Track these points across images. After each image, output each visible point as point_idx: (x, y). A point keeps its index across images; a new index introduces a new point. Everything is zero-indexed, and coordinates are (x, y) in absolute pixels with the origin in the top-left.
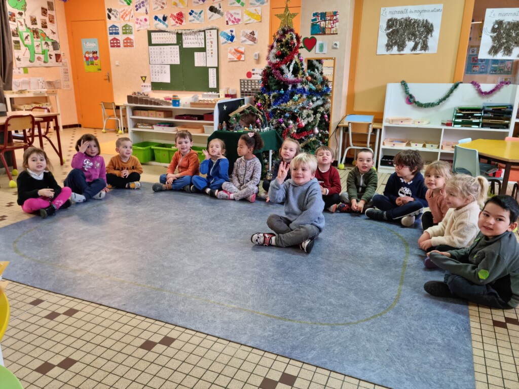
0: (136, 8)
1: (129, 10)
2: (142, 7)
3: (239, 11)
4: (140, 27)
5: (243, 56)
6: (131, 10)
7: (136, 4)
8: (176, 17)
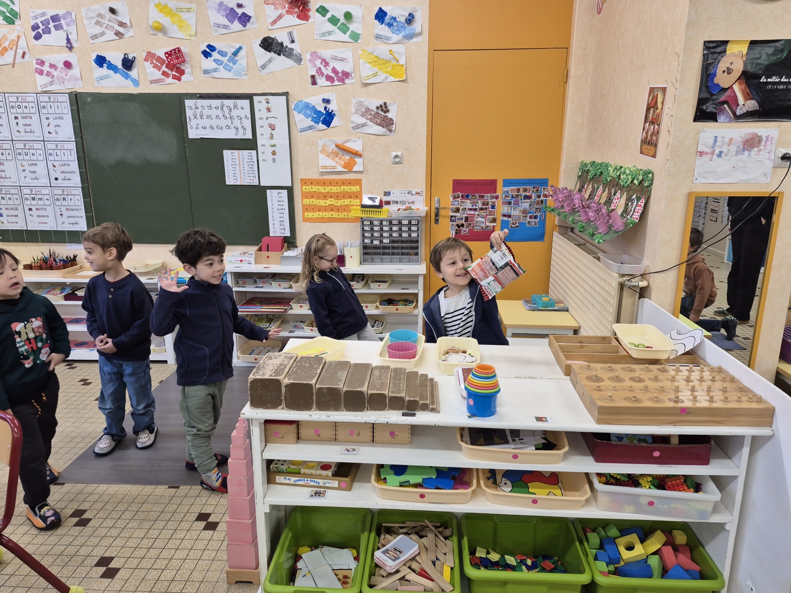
0: (34, 33)
1: (13, 37)
2: (53, 29)
3: (346, 52)
4: (51, 83)
5: (359, 160)
6: (19, 37)
7: (33, 23)
8: (162, 61)
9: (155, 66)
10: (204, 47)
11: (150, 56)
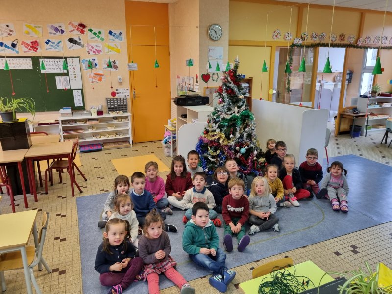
8: (29, 45)
9: (26, 47)
10: (46, 40)
11: (23, 43)
